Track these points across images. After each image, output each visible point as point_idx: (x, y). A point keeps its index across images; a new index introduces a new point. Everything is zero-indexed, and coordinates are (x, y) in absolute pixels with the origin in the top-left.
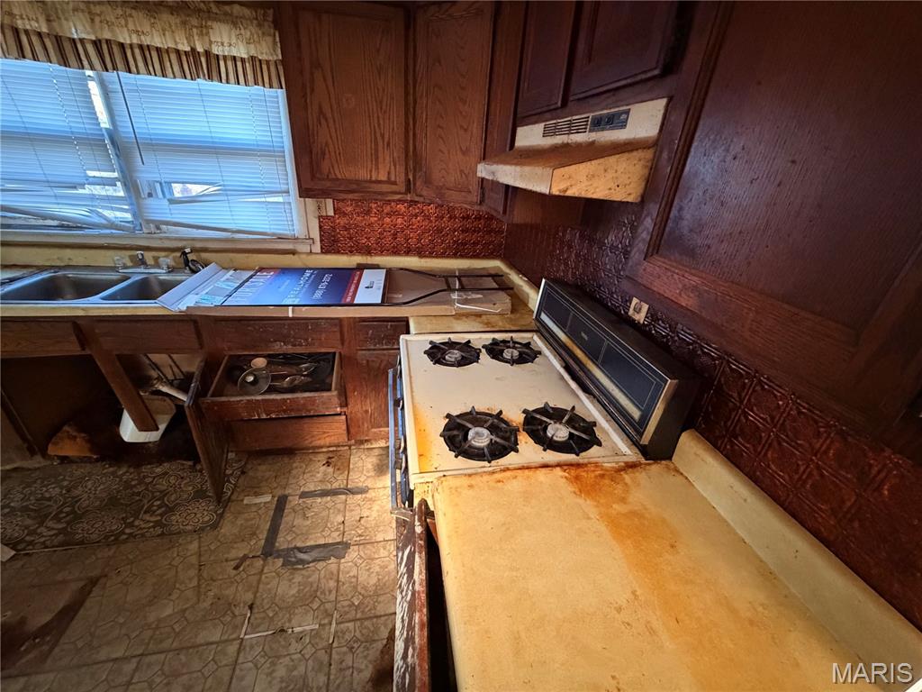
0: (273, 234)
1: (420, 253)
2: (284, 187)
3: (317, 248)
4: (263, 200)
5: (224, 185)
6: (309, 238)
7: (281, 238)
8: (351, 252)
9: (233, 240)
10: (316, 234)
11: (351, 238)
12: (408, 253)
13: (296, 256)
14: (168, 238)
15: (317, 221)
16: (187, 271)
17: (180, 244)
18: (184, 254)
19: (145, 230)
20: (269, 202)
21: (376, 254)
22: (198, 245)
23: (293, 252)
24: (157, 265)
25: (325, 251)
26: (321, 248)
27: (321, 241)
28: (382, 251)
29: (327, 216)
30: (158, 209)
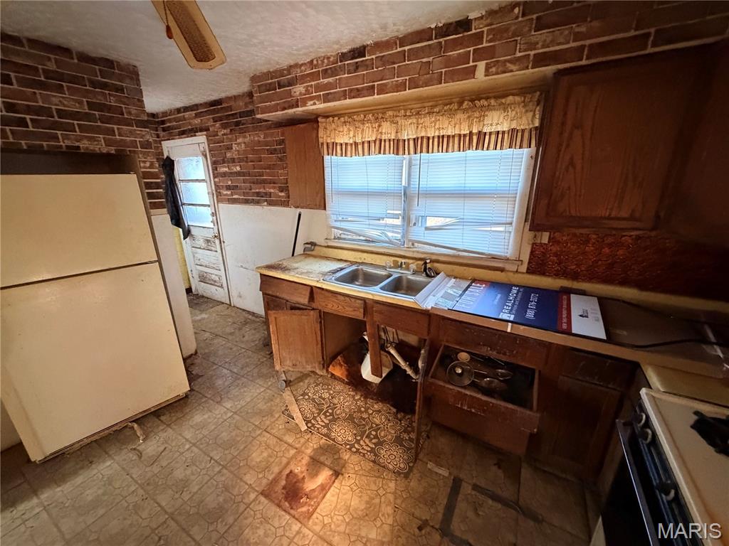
0: (489, 255)
2: (509, 220)
3: (524, 268)
4: (489, 229)
5: (463, 219)
6: (519, 260)
7: (494, 258)
8: (557, 275)
9: (458, 256)
10: (526, 257)
11: (559, 264)
13: (503, 273)
14: (418, 252)
15: (530, 246)
16: (424, 275)
17: (423, 256)
18: (426, 263)
19: (406, 246)
20: (493, 231)
21: (584, 281)
22: (434, 257)
23: (502, 270)
24: (408, 269)
25: (530, 271)
26: (528, 269)
27: (529, 263)
28: (591, 278)
29: (541, 243)
30: (418, 233)
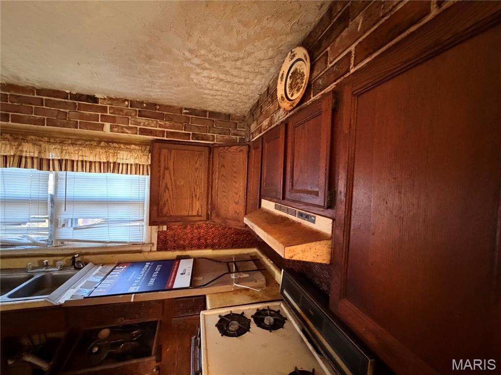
0: (130, 242)
1: (213, 247)
2: (141, 218)
3: (155, 248)
4: (129, 225)
5: (108, 219)
6: (151, 243)
7: (134, 244)
8: (174, 249)
9: (106, 247)
10: (155, 241)
11: (175, 242)
12: (206, 247)
13: (142, 254)
14: (67, 249)
15: (157, 233)
16: (73, 268)
17: (72, 252)
18: (74, 258)
19: (54, 245)
20: (131, 226)
21: (189, 250)
22: (83, 251)
23: (140, 252)
24: (54, 266)
25: (159, 249)
26: (157, 248)
27: (158, 244)
28: (192, 247)
29: (163, 231)
30: (66, 233)
